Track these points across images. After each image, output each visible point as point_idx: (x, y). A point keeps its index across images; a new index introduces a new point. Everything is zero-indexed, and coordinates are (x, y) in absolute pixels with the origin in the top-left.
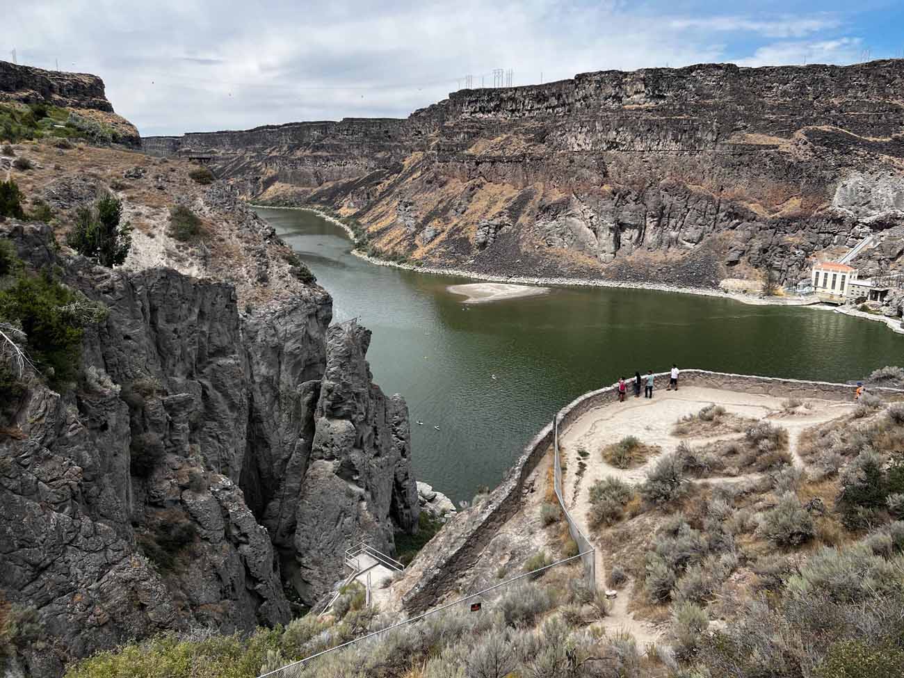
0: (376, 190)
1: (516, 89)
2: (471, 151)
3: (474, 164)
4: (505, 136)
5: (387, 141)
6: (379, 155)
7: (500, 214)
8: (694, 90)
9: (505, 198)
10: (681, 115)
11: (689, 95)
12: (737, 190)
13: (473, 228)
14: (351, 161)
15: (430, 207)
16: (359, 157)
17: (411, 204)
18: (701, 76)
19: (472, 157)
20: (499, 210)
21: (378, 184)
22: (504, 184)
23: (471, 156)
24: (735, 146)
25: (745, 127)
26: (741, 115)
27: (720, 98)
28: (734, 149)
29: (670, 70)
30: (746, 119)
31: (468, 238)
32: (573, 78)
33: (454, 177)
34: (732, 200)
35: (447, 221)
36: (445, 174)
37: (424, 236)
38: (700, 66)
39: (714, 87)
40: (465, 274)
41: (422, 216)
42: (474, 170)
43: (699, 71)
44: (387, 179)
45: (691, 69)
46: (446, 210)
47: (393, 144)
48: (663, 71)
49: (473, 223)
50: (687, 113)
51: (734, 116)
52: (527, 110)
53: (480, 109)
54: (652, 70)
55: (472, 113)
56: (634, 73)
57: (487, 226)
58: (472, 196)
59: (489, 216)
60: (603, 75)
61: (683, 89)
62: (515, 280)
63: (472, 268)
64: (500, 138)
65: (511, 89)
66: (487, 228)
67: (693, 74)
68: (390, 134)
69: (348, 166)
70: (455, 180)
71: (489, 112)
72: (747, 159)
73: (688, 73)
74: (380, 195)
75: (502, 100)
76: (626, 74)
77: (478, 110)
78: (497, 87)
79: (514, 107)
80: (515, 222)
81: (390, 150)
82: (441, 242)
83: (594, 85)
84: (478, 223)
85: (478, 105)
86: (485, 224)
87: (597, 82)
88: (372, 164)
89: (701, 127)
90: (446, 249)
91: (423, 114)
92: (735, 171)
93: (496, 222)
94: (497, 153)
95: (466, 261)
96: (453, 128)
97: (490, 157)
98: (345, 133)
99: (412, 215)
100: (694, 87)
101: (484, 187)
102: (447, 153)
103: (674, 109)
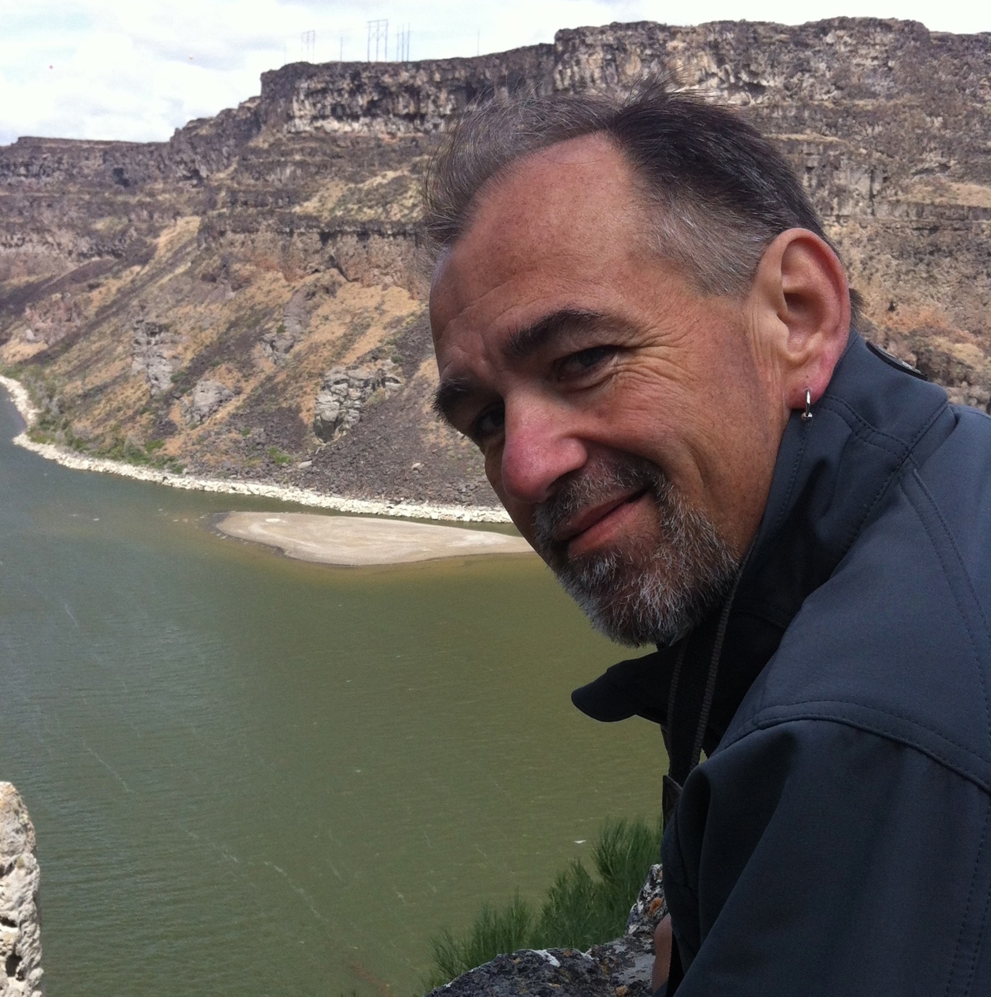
0: (89, 301)
1: (417, 65)
2: (310, 206)
3: (316, 237)
4: (391, 175)
5: (121, 193)
6: (100, 225)
7: (375, 356)
8: (828, 75)
9: (387, 319)
10: (801, 132)
11: (818, 86)
12: (925, 313)
13: (309, 386)
14: (35, 237)
15: (210, 336)
16: (54, 229)
17: (164, 328)
18: (845, 43)
19: (310, 220)
20: (372, 346)
21: (92, 287)
22: (385, 287)
23: (308, 217)
24: (920, 209)
25: (944, 167)
26: (935, 137)
27: (889, 97)
28: (919, 215)
29: (776, 28)
30: (948, 148)
31: (298, 410)
32: (551, 41)
33: (268, 269)
34: (913, 333)
35: (247, 367)
36: (247, 260)
37: (193, 402)
38: (843, 23)
39: (874, 70)
40: (288, 494)
41: (189, 355)
42: (317, 252)
43: (841, 33)
44: (116, 276)
45: (823, 27)
46: (246, 344)
47: (133, 200)
48: (760, 30)
49: (311, 376)
50: (815, 129)
51: (919, 138)
52: (442, 117)
53: (334, 110)
54: (734, 24)
55: (315, 118)
56: (694, 30)
57: (344, 381)
58: (309, 312)
59: (351, 358)
60: (620, 33)
61: (803, 71)
62: (407, 509)
63: (305, 481)
64: (379, 180)
65: (405, 65)
66: (345, 385)
67: (829, 39)
68: (126, 176)
69: (28, 248)
70: (270, 275)
71: (355, 117)
72: (948, 239)
73: (817, 36)
74: (97, 314)
75: (384, 90)
76: (672, 32)
77: (328, 111)
78: (373, 59)
79: (412, 109)
80: (409, 375)
81: (127, 214)
82: (234, 416)
83: (599, 55)
84: (321, 375)
85: (329, 101)
86: (340, 377)
87: (608, 47)
88: (84, 245)
89: (844, 161)
90: (245, 433)
91: (203, 132)
92: (922, 267)
93: (363, 373)
94: (369, 213)
95: (291, 463)
96: (267, 152)
97: (354, 223)
98: (22, 170)
99: (167, 353)
100: (829, 68)
101: (340, 293)
102: (251, 210)
103: (785, 117)
